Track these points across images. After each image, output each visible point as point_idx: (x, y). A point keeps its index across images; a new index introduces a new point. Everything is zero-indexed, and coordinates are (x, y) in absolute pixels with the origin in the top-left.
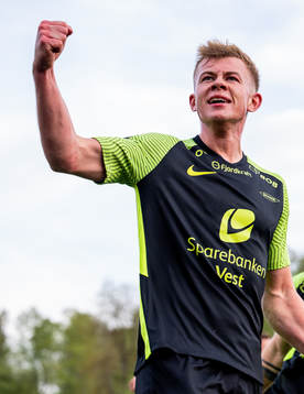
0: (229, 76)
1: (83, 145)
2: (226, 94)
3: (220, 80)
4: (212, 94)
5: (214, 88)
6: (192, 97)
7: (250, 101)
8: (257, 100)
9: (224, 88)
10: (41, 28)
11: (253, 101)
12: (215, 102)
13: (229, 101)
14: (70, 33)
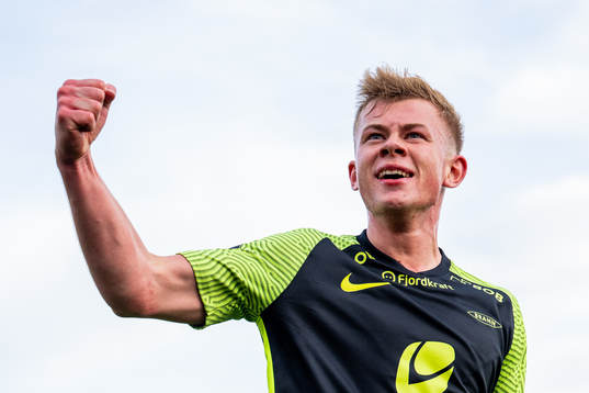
0: (410, 132)
1: (160, 269)
2: (406, 163)
3: (395, 140)
4: (382, 163)
5: (384, 153)
6: (351, 167)
7: (448, 169)
8: (459, 167)
9: (401, 152)
10: (61, 93)
11: (453, 169)
12: (387, 177)
13: (411, 174)
14: (109, 98)
